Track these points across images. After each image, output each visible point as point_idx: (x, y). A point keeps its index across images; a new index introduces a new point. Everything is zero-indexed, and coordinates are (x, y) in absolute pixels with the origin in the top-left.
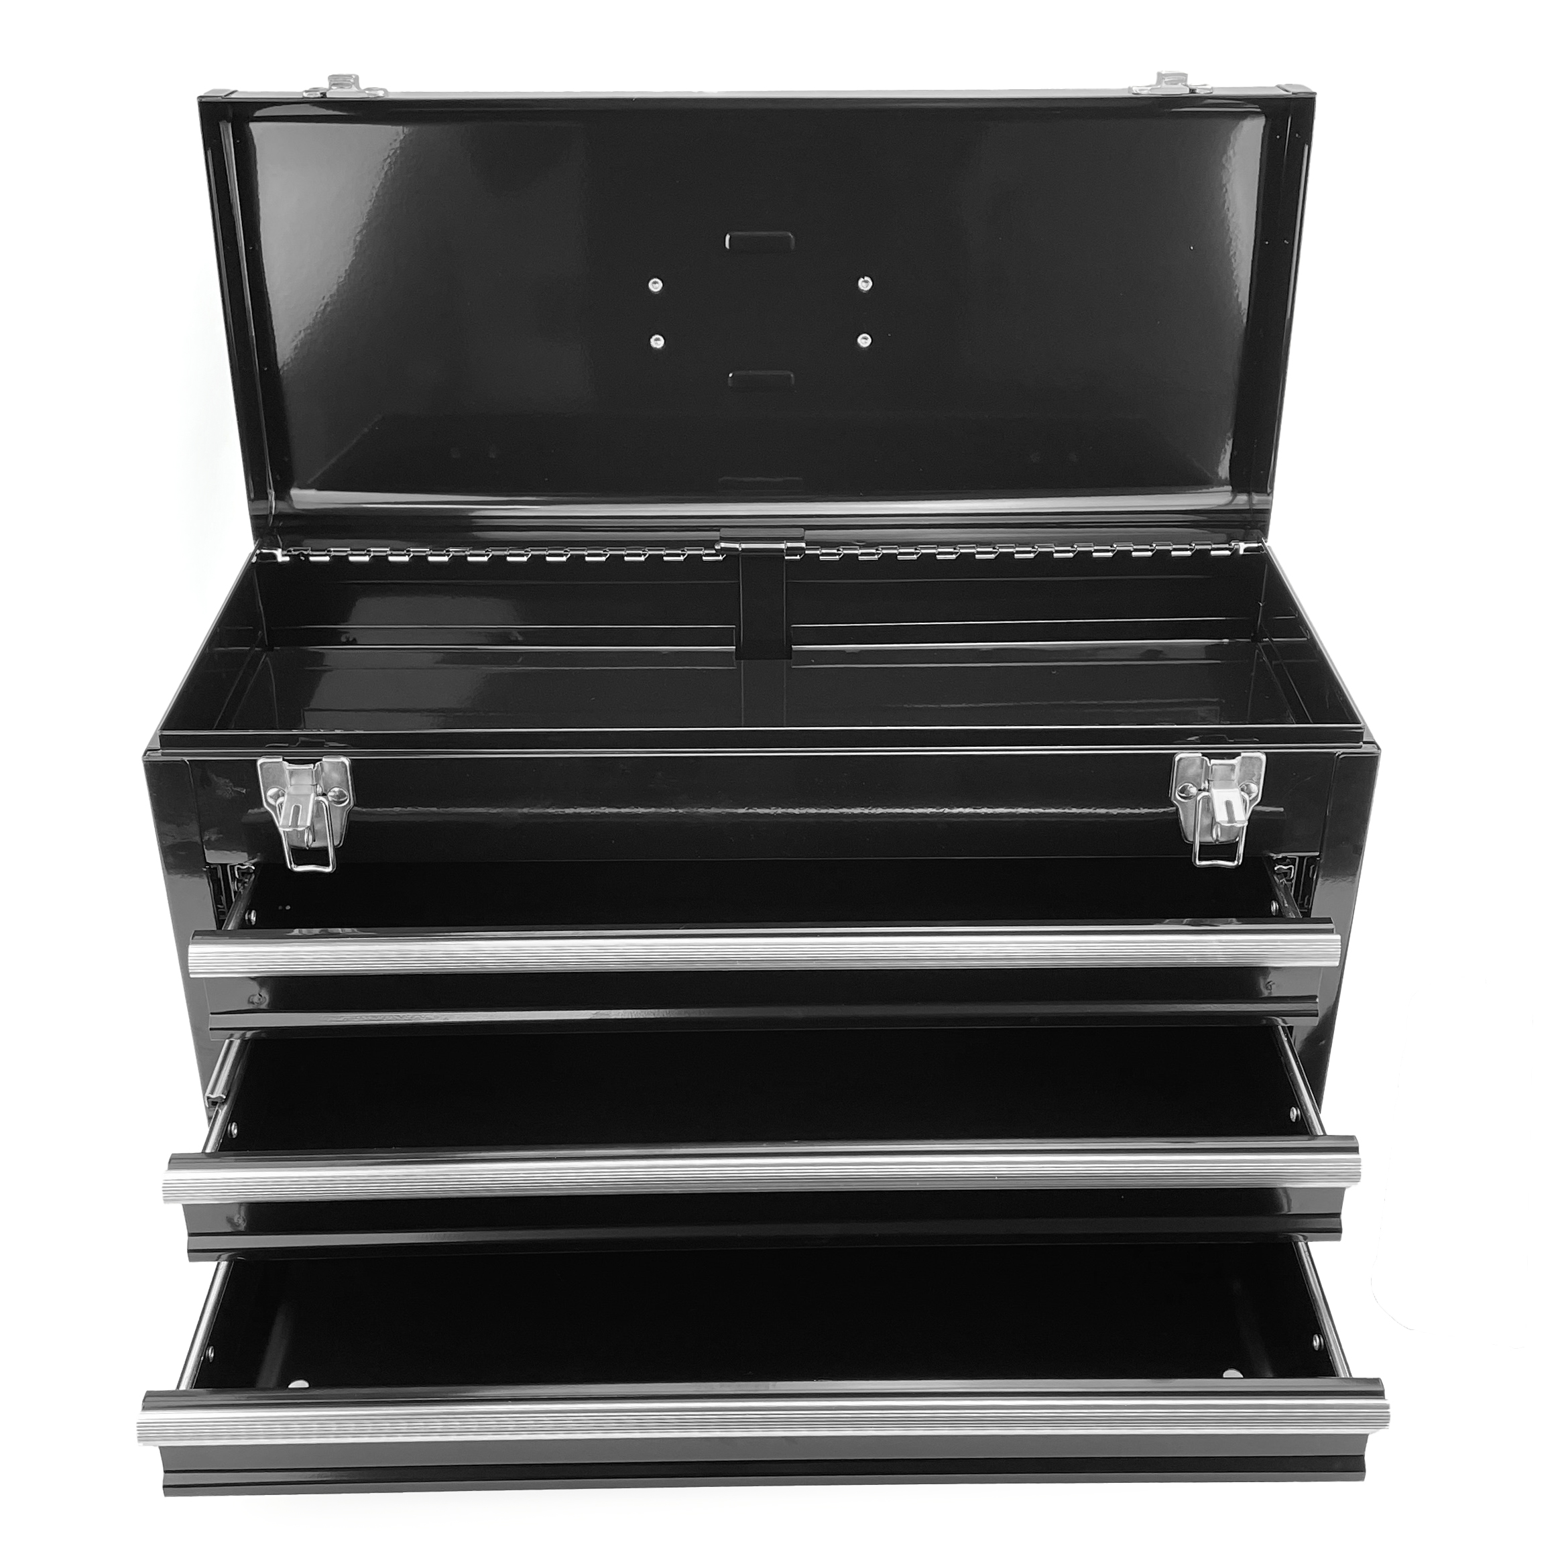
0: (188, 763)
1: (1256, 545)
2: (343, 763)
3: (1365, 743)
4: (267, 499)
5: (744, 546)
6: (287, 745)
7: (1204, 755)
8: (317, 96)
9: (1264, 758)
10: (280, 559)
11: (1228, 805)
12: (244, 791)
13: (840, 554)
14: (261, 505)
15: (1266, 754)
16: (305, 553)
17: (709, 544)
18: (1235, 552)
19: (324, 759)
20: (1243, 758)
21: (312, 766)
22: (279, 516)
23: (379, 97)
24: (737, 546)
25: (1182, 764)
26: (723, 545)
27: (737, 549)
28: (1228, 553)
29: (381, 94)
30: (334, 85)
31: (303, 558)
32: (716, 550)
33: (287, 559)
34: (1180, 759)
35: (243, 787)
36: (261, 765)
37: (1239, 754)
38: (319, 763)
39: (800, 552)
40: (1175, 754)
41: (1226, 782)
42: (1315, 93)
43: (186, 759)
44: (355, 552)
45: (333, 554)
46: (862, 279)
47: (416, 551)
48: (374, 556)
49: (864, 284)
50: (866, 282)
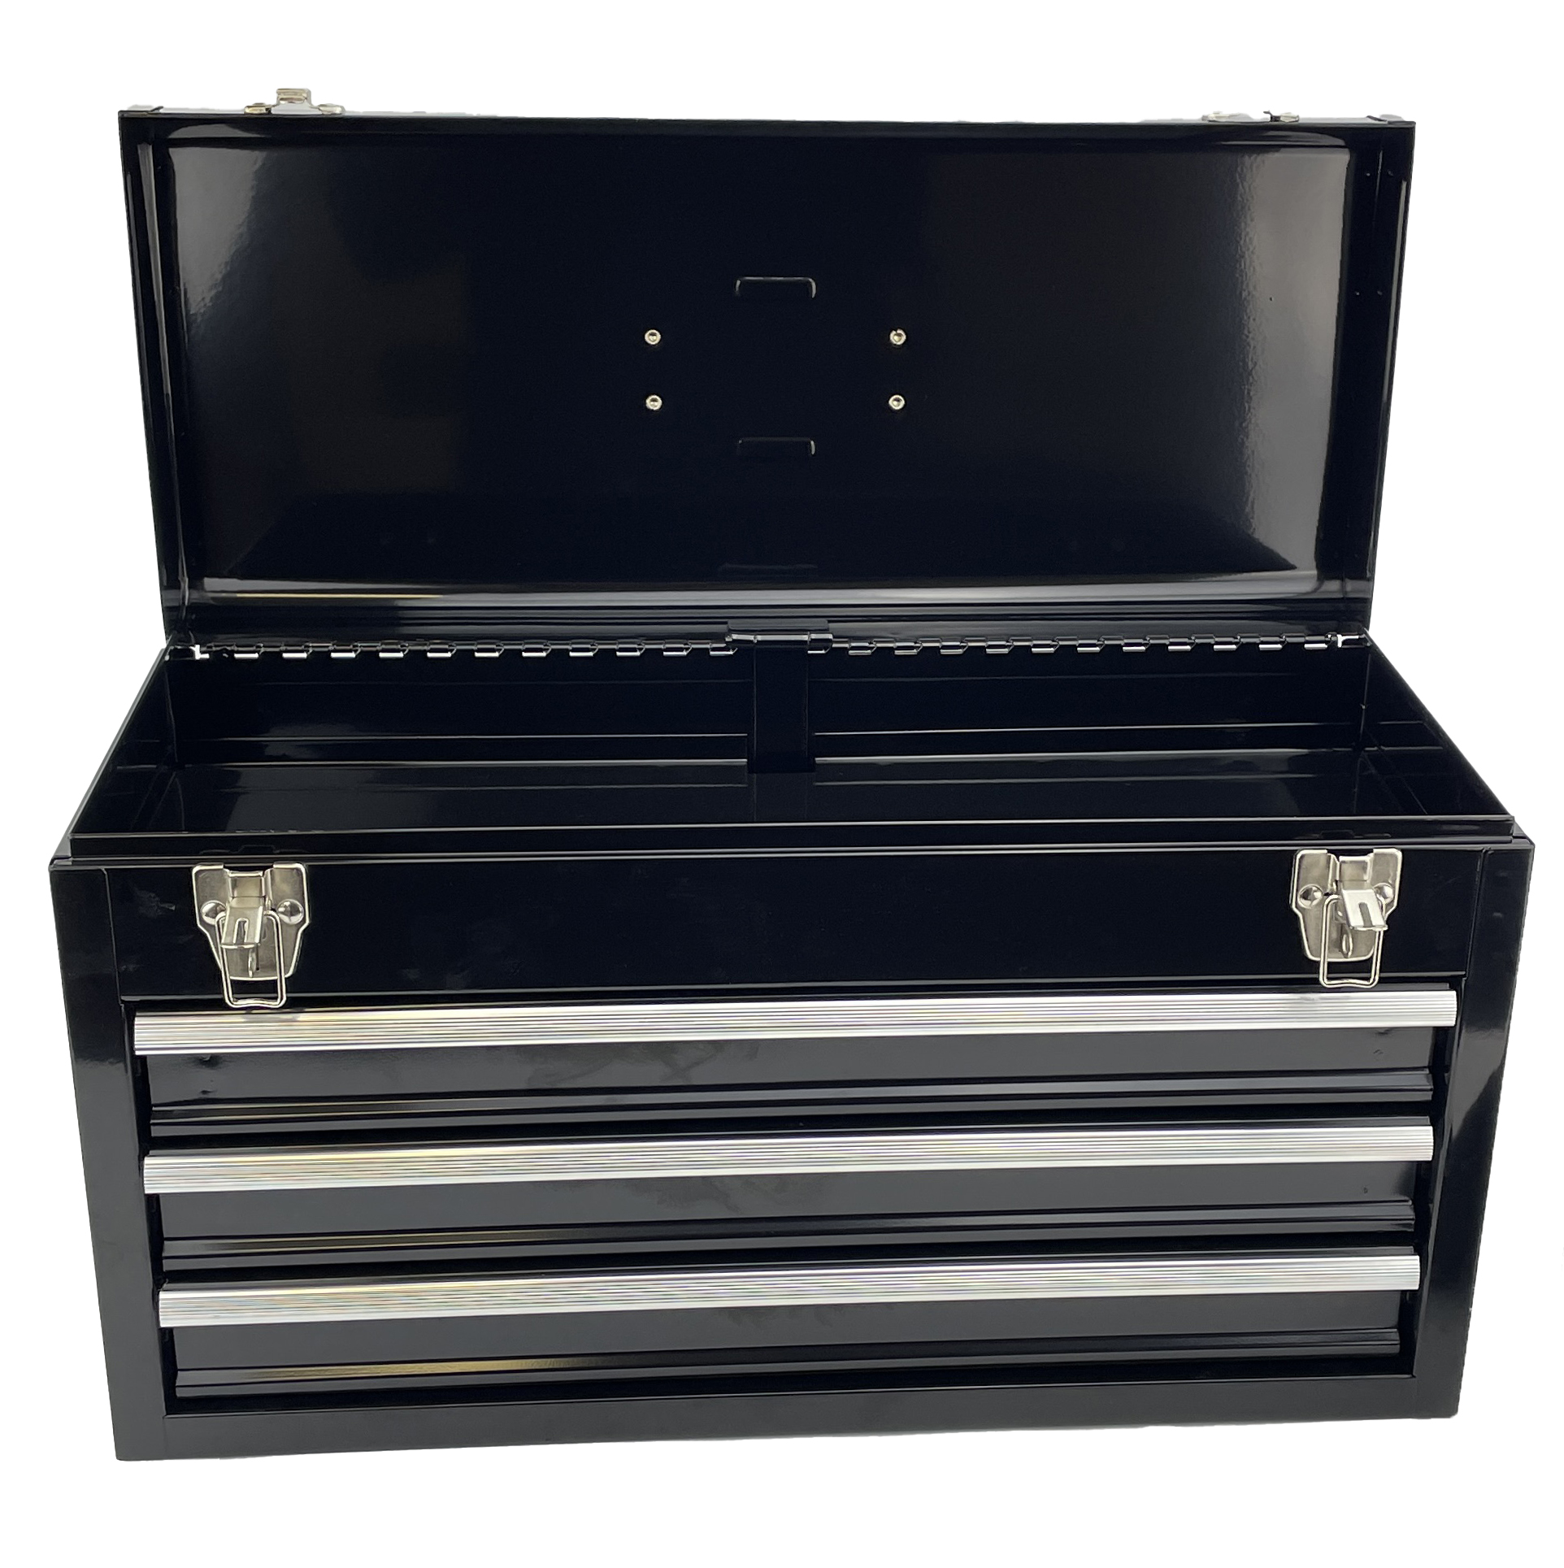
0: (105, 872)
1: (1357, 637)
2: (298, 870)
3: (1515, 837)
4: (179, 588)
5: (760, 638)
6: (227, 851)
7: (1330, 851)
8: (262, 112)
9: (1399, 855)
10: (198, 656)
11: (1363, 907)
12: (173, 908)
13: (873, 648)
14: (172, 594)
15: (1403, 851)
16: (229, 648)
17: (719, 637)
18: (1332, 644)
19: (275, 866)
20: (1375, 854)
21: (261, 873)
22: (194, 608)
23: (335, 114)
24: (751, 638)
25: (1305, 862)
26: (735, 637)
27: (751, 641)
28: (1324, 646)
29: (338, 111)
30: (282, 99)
31: (225, 655)
32: (727, 643)
33: (207, 656)
34: (1302, 857)
35: (174, 904)
36: (198, 873)
37: (1371, 851)
38: (269, 870)
39: (825, 644)
40: (1296, 850)
41: (1358, 883)
42: (1414, 123)
43: (103, 868)
44: (289, 648)
45: (263, 650)
46: (894, 332)
47: (364, 647)
48: (313, 652)
49: (896, 338)
50: (899, 335)
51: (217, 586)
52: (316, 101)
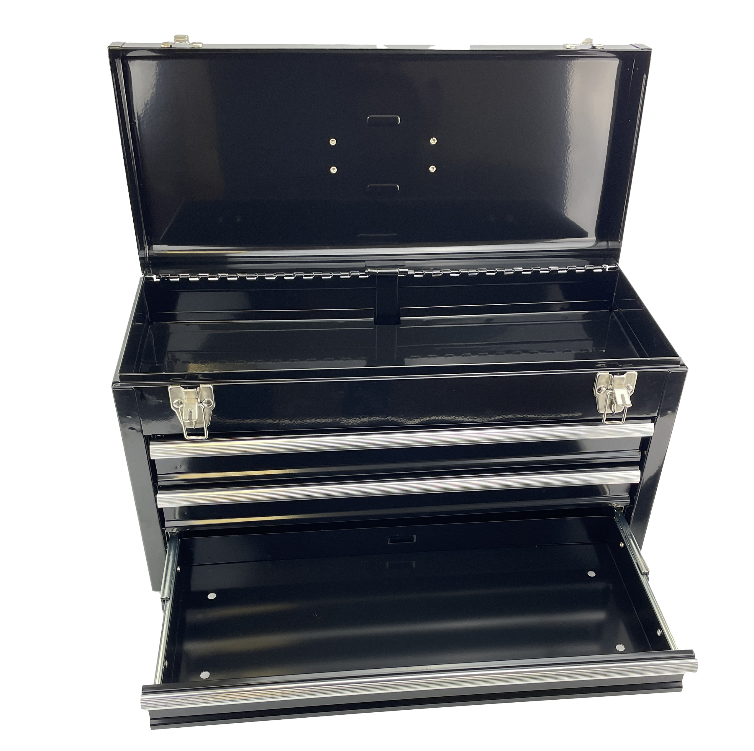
0: (134, 388)
1: (614, 266)
2: (210, 387)
3: (681, 365)
4: (144, 250)
5: (379, 271)
6: (181, 379)
7: (610, 373)
8: (168, 47)
9: (637, 374)
10: (155, 280)
11: (622, 396)
12: (162, 402)
13: (423, 274)
14: (142, 252)
15: (638, 372)
16: (167, 277)
17: (362, 270)
18: (604, 270)
19: (200, 386)
20: (628, 374)
21: (195, 389)
22: (150, 258)
23: (200, 47)
24: (375, 271)
25: (600, 377)
26: (369, 270)
27: (376, 272)
28: (601, 270)
29: (200, 45)
30: (177, 41)
31: (166, 279)
32: (366, 273)
33: (159, 280)
35: (162, 400)
36: (170, 389)
37: (625, 372)
38: (198, 388)
39: (405, 273)
40: (597, 373)
41: (620, 387)
42: (651, 49)
43: (133, 387)
44: (191, 276)
45: (181, 277)
46: (432, 139)
47: (221, 275)
48: (201, 278)
49: (433, 141)
50: (434, 140)
51: (159, 249)
52: (191, 41)
